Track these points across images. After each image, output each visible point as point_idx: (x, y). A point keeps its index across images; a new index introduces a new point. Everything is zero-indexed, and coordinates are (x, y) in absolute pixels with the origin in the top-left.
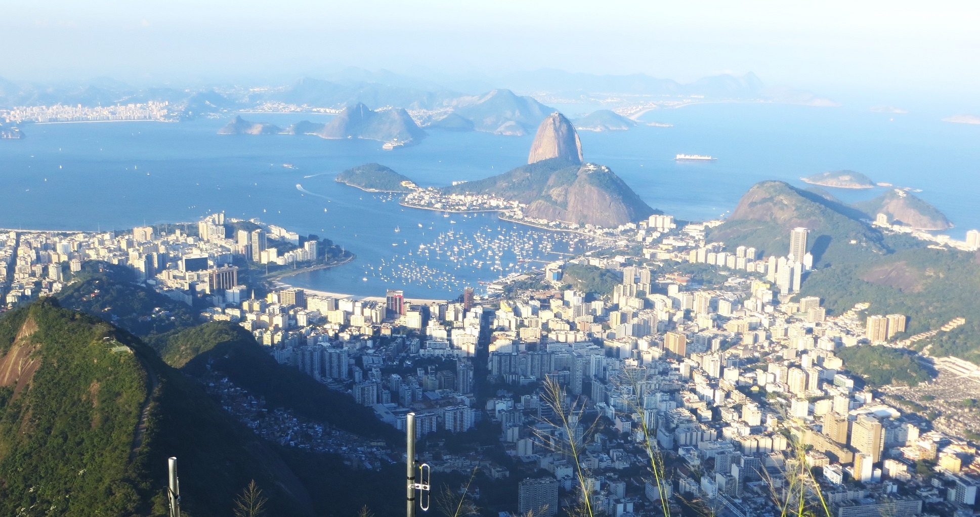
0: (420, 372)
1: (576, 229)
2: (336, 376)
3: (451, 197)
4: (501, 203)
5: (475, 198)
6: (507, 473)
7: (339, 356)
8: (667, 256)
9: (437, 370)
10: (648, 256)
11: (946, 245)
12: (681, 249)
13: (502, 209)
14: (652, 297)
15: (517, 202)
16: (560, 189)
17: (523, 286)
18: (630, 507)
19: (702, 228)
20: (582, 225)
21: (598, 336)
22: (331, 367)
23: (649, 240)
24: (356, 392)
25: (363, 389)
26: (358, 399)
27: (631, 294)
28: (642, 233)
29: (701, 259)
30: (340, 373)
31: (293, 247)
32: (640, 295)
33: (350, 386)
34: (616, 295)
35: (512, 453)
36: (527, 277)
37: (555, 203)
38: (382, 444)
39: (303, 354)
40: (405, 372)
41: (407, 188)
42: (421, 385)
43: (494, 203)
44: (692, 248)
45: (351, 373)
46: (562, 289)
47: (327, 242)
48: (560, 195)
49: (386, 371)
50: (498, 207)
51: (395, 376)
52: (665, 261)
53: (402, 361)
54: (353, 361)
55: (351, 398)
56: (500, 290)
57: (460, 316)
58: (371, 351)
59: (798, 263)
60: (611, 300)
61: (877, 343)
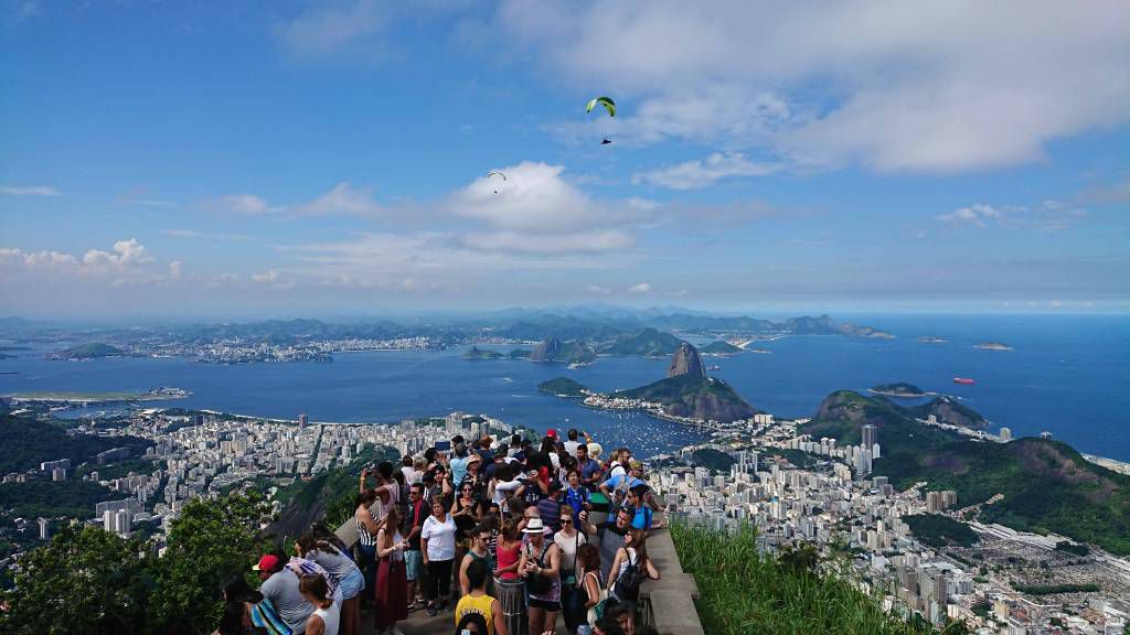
1: (702, 424)
3: (615, 400)
5: (631, 401)
8: (769, 444)
11: (985, 439)
12: (779, 439)
13: (651, 409)
14: (759, 474)
15: (660, 404)
16: (690, 395)
19: (794, 423)
20: (707, 421)
23: (755, 432)
27: (744, 471)
28: (750, 426)
29: (795, 447)
32: (751, 471)
34: (733, 472)
36: (668, 457)
37: (686, 405)
41: (585, 394)
43: (644, 404)
44: (788, 439)
46: (693, 466)
48: (690, 400)
50: (646, 407)
52: (768, 447)
59: (869, 451)
60: (729, 475)
61: (936, 513)
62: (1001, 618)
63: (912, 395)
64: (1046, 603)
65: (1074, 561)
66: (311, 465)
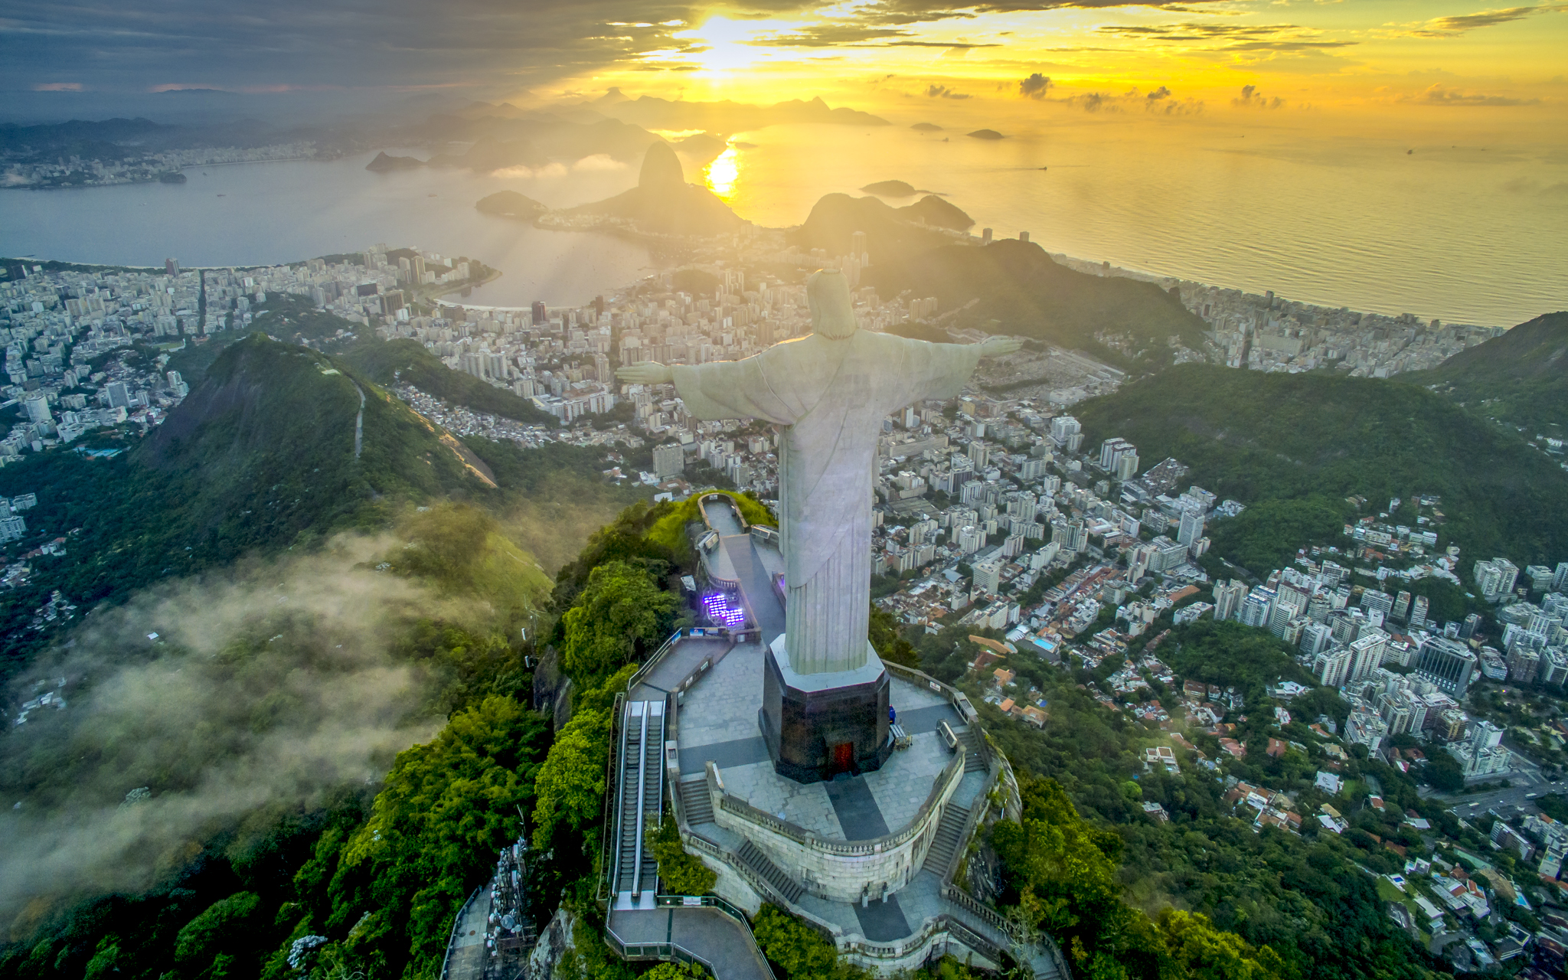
0: (566, 367)
2: (498, 375)
3: (577, 217)
4: (618, 220)
6: (643, 442)
7: (499, 360)
9: (580, 365)
12: (767, 252)
13: (620, 224)
14: (746, 294)
15: (632, 219)
18: (738, 460)
20: (687, 236)
21: (706, 328)
22: (493, 369)
23: (742, 245)
24: (517, 389)
25: (522, 386)
26: (518, 393)
27: (730, 293)
28: (736, 240)
30: (501, 372)
31: (447, 270)
32: (737, 292)
33: (510, 383)
34: (718, 294)
35: (644, 426)
36: (645, 282)
38: (543, 428)
39: (469, 360)
40: (553, 369)
42: (568, 378)
43: (613, 220)
44: (776, 251)
45: (510, 373)
46: (674, 291)
47: (476, 263)
49: (539, 369)
50: (616, 223)
51: (547, 373)
52: (755, 263)
53: (550, 360)
54: (510, 362)
55: (512, 394)
56: (624, 295)
57: (594, 318)
58: (524, 353)
60: (714, 298)
61: (917, 321)
62: (968, 417)
64: (1006, 399)
65: (1033, 358)
66: (202, 323)
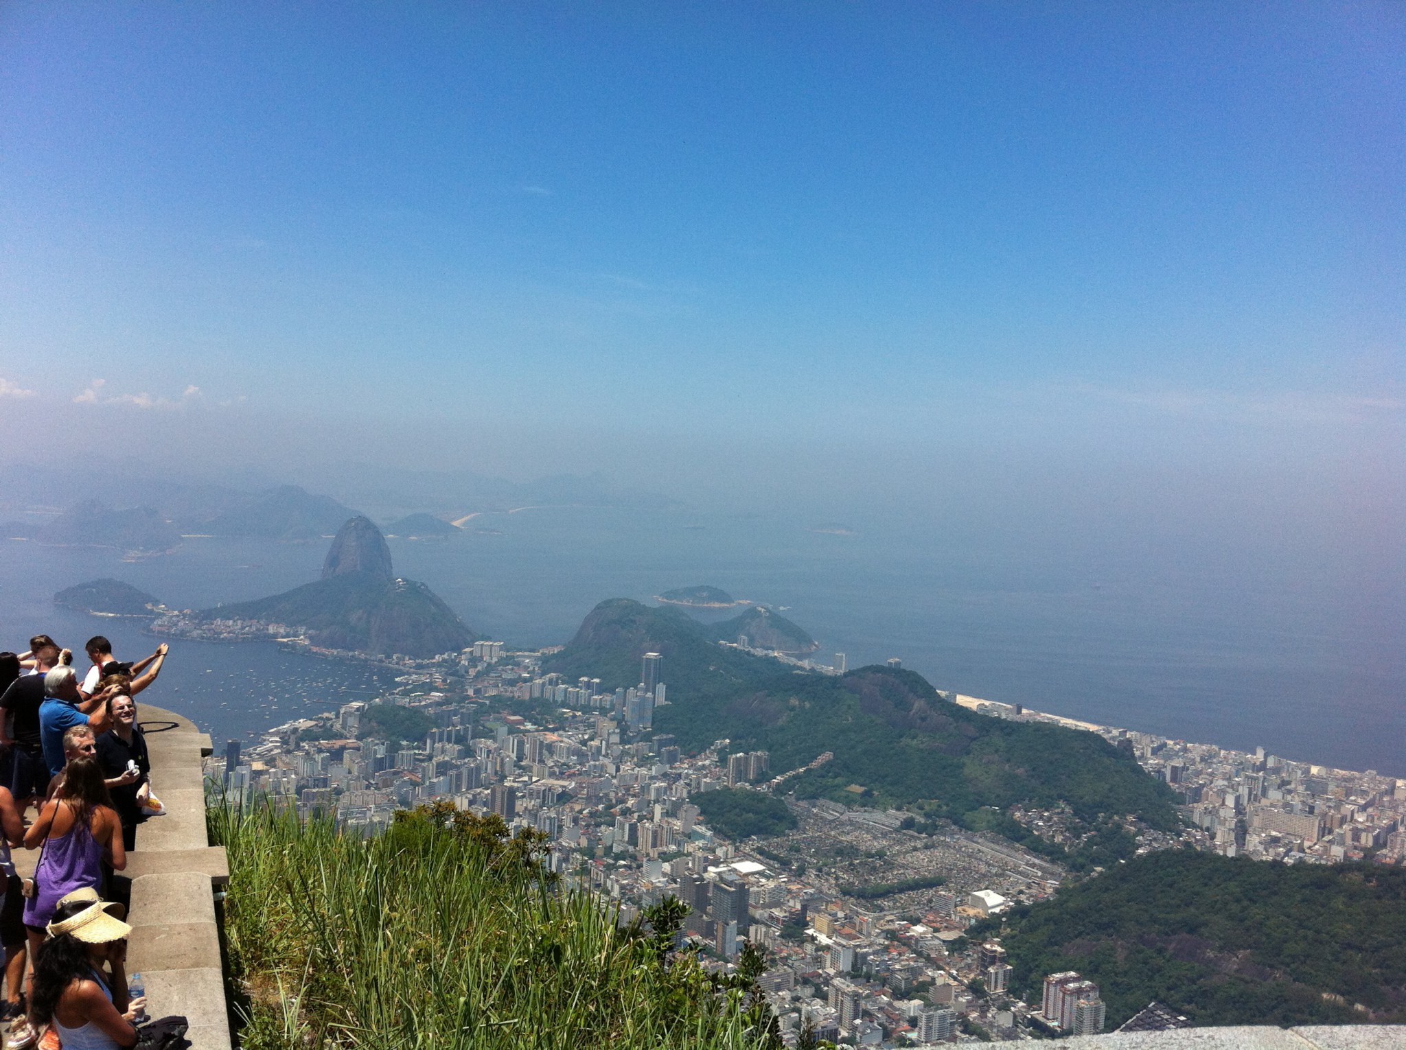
1: (381, 661)
3: (215, 622)
4: (282, 631)
5: (248, 623)
8: (493, 692)
10: (471, 692)
11: (813, 670)
12: (512, 683)
13: (283, 637)
14: (474, 743)
15: (304, 628)
16: (361, 611)
17: (308, 735)
19: (537, 656)
20: (389, 656)
23: (472, 672)
28: (465, 662)
29: (536, 694)
32: (460, 740)
34: (429, 742)
36: (313, 723)
37: (352, 629)
41: (152, 612)
43: (271, 629)
44: (525, 680)
46: (360, 737)
48: (360, 619)
50: (275, 636)
52: (492, 698)
56: (277, 742)
59: (649, 695)
60: (423, 748)
61: (739, 786)
63: (717, 605)
64: (882, 910)
